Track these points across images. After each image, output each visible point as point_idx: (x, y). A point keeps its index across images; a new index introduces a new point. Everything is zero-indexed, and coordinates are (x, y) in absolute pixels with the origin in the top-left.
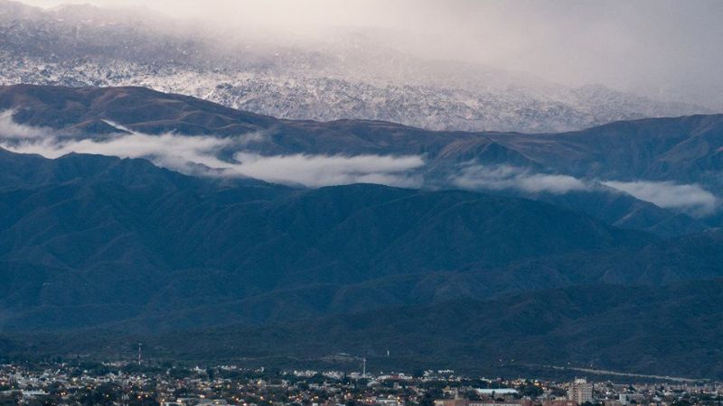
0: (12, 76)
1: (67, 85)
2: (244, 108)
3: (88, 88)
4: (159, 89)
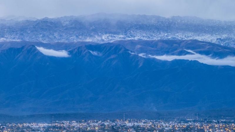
0: (158, 37)
1: (173, 39)
2: (225, 45)
3: (180, 40)
4: (200, 40)
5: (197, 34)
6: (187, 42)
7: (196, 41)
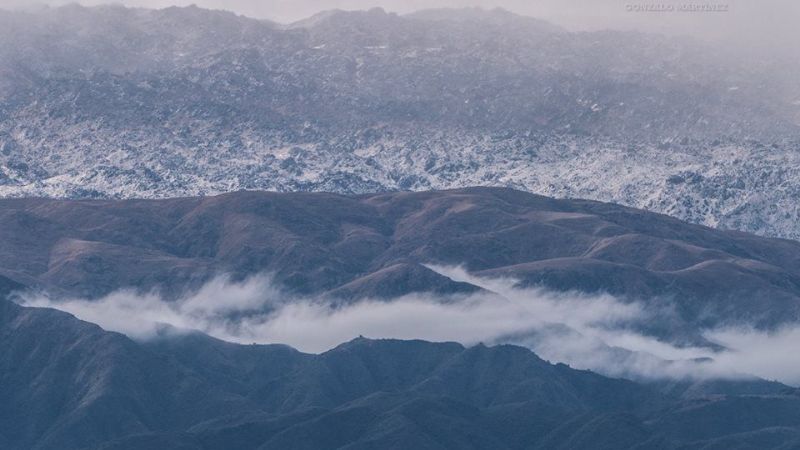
0: (219, 177)
1: (340, 190)
2: (729, 224)
3: (386, 195)
4: (542, 190)
5: (519, 146)
6: (441, 212)
7: (513, 198)
